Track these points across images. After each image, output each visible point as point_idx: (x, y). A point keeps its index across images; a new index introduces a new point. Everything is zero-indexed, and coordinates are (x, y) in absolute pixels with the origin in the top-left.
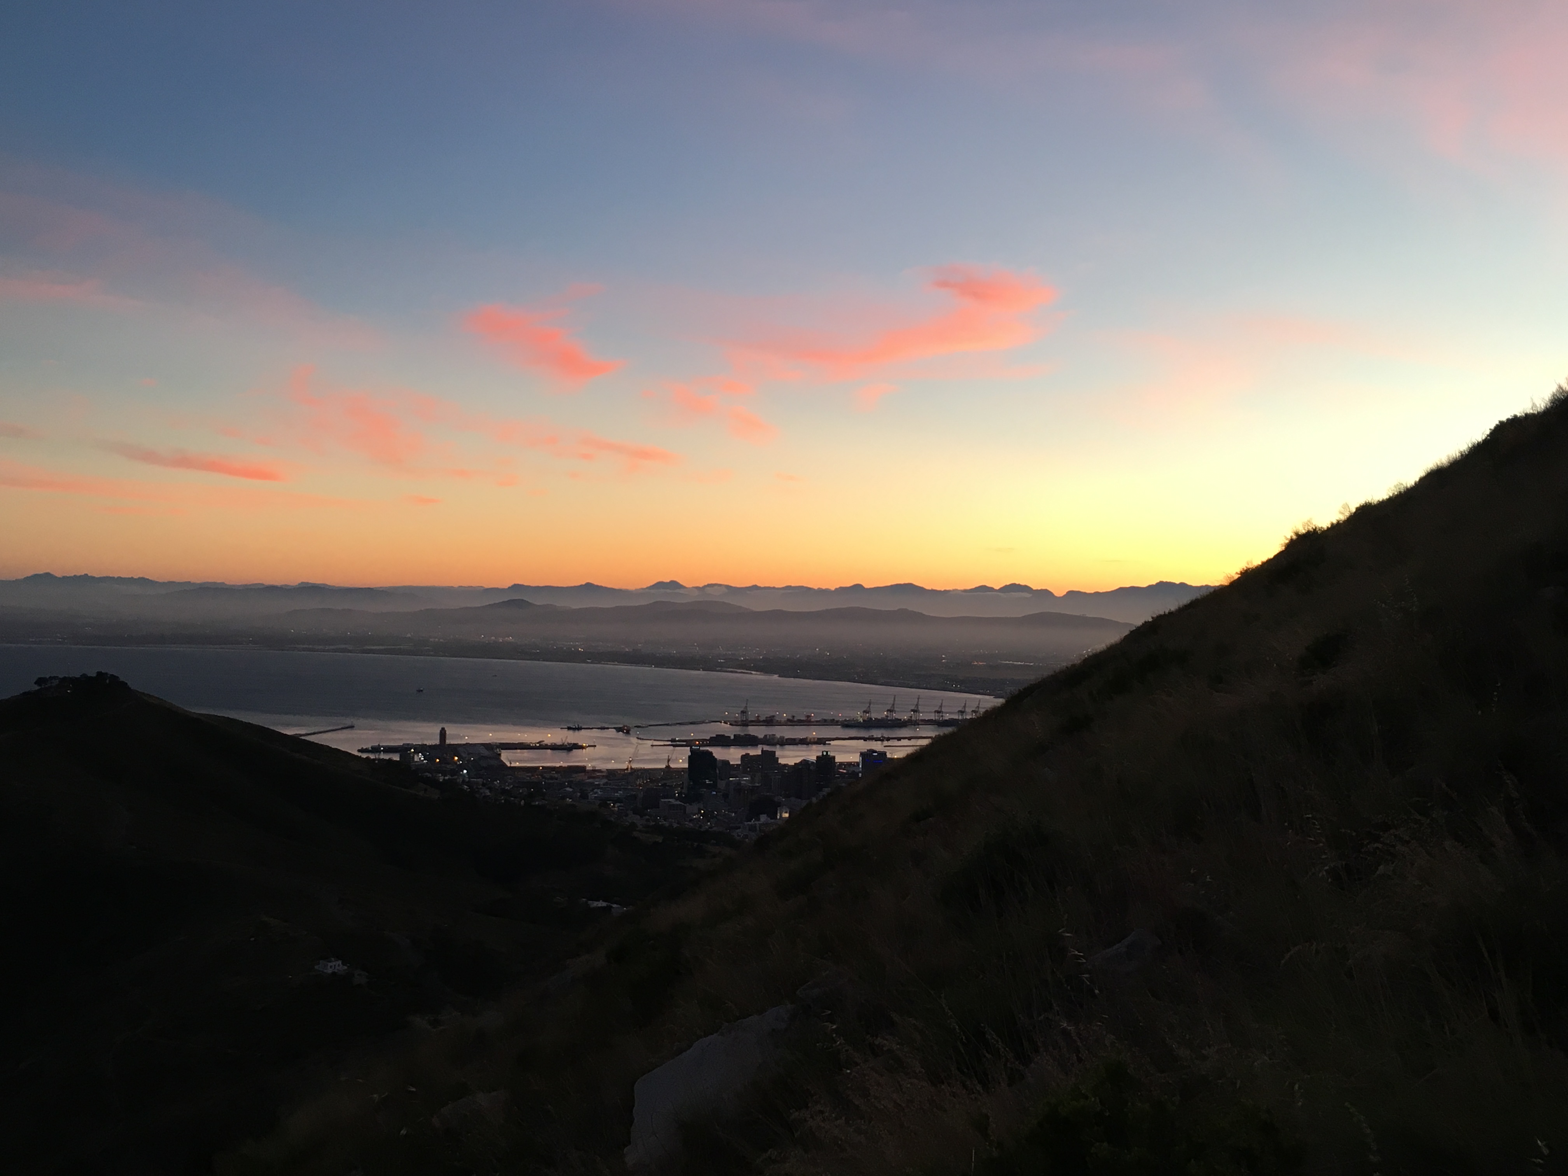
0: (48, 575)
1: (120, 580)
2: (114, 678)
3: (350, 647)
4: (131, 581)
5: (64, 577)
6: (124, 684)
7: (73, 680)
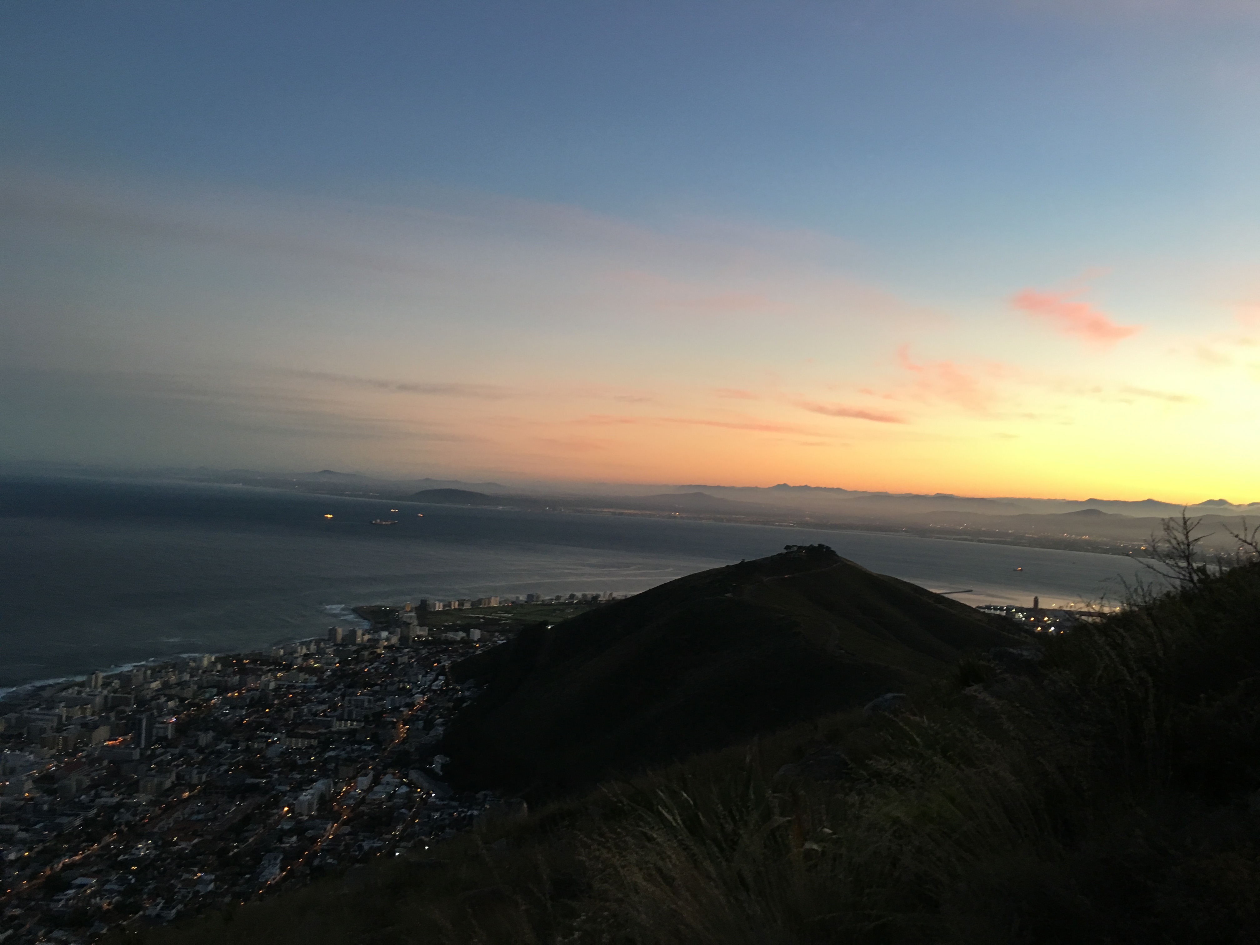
0: (785, 485)
1: (825, 489)
2: (828, 548)
3: (969, 537)
4: (832, 490)
5: (794, 487)
6: (833, 552)
7: (805, 548)
